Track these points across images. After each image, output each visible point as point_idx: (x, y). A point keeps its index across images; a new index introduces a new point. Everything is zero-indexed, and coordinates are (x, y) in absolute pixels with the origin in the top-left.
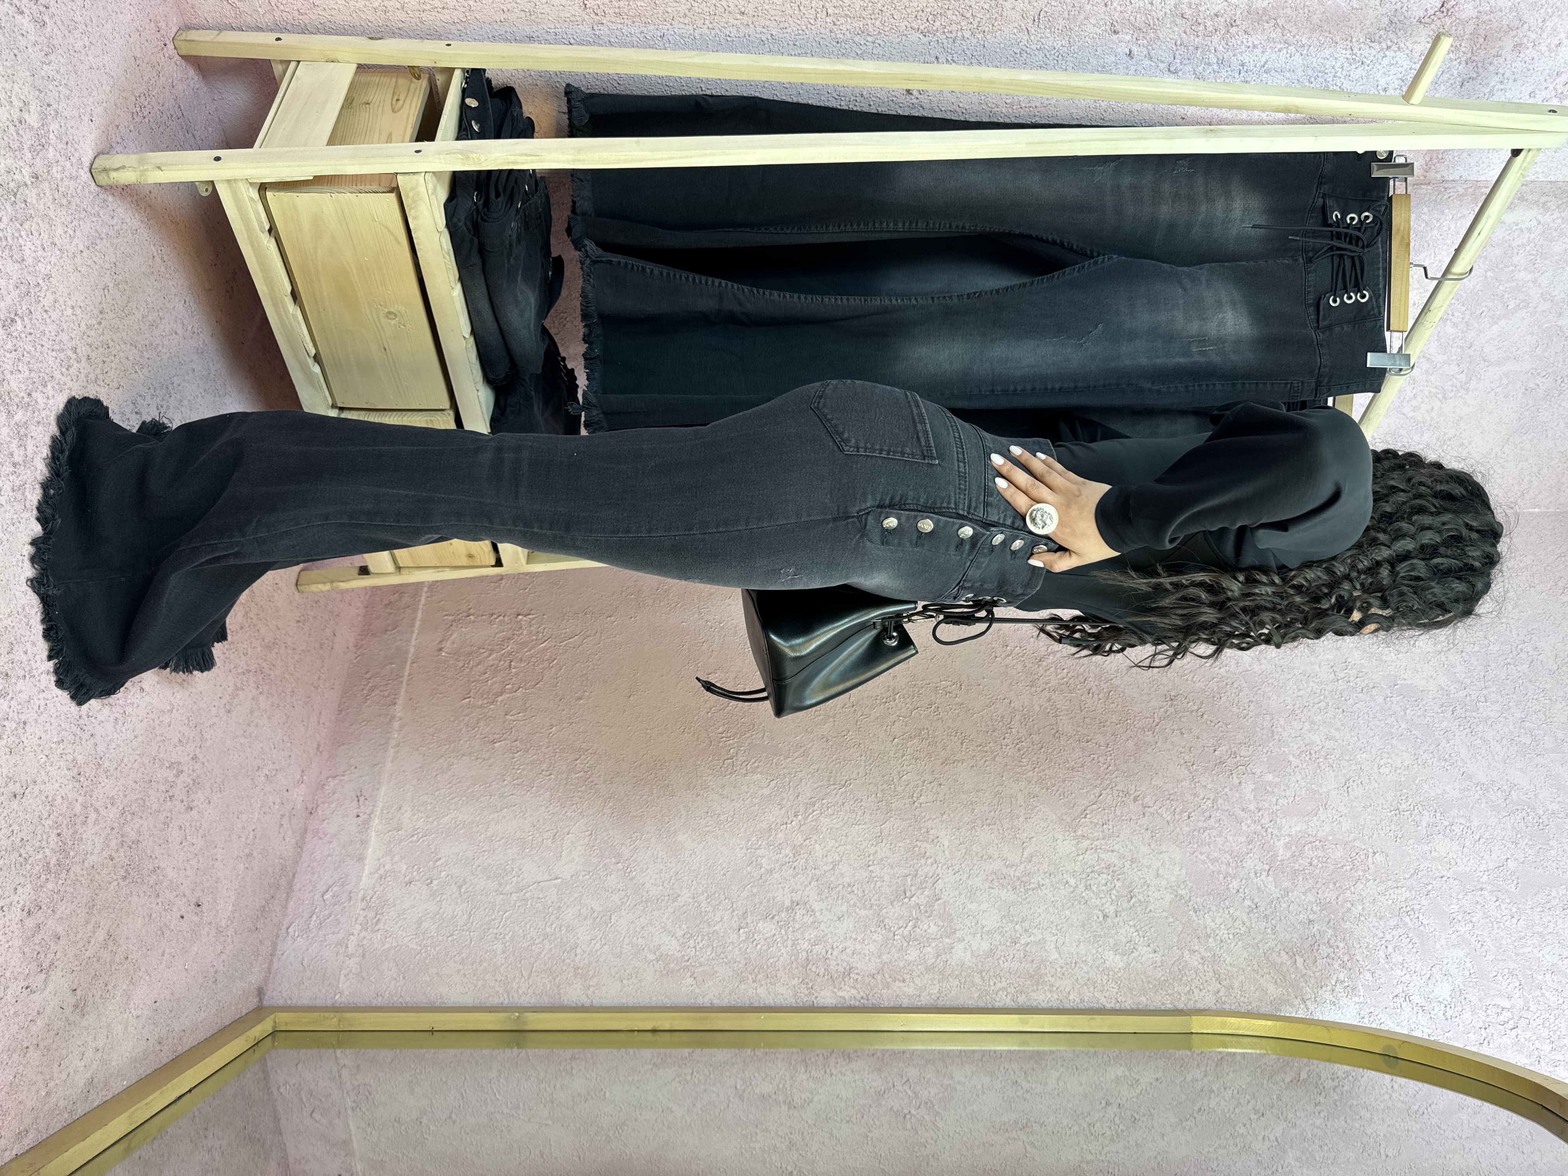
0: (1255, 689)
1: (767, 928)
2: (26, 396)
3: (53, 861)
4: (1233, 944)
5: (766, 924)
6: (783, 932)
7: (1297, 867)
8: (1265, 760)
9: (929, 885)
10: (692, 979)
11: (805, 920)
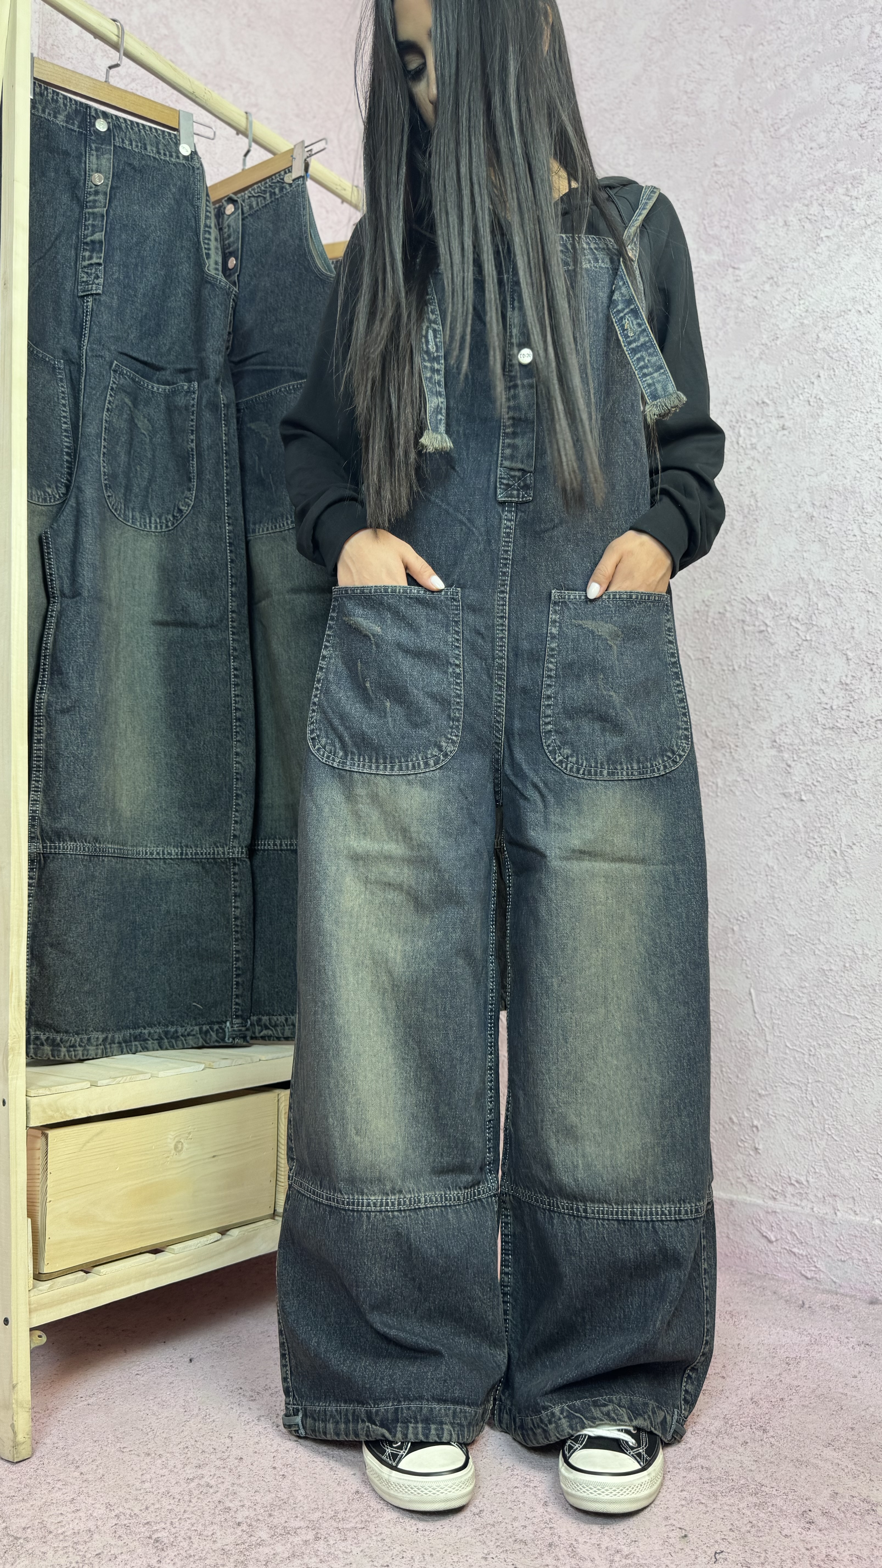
1: (799, 771)
2: (240, 1528)
3: (754, 1500)
4: (810, 299)
5: (797, 774)
6: (803, 755)
7: (729, 241)
9: (753, 607)
10: (854, 847)
11: (791, 732)
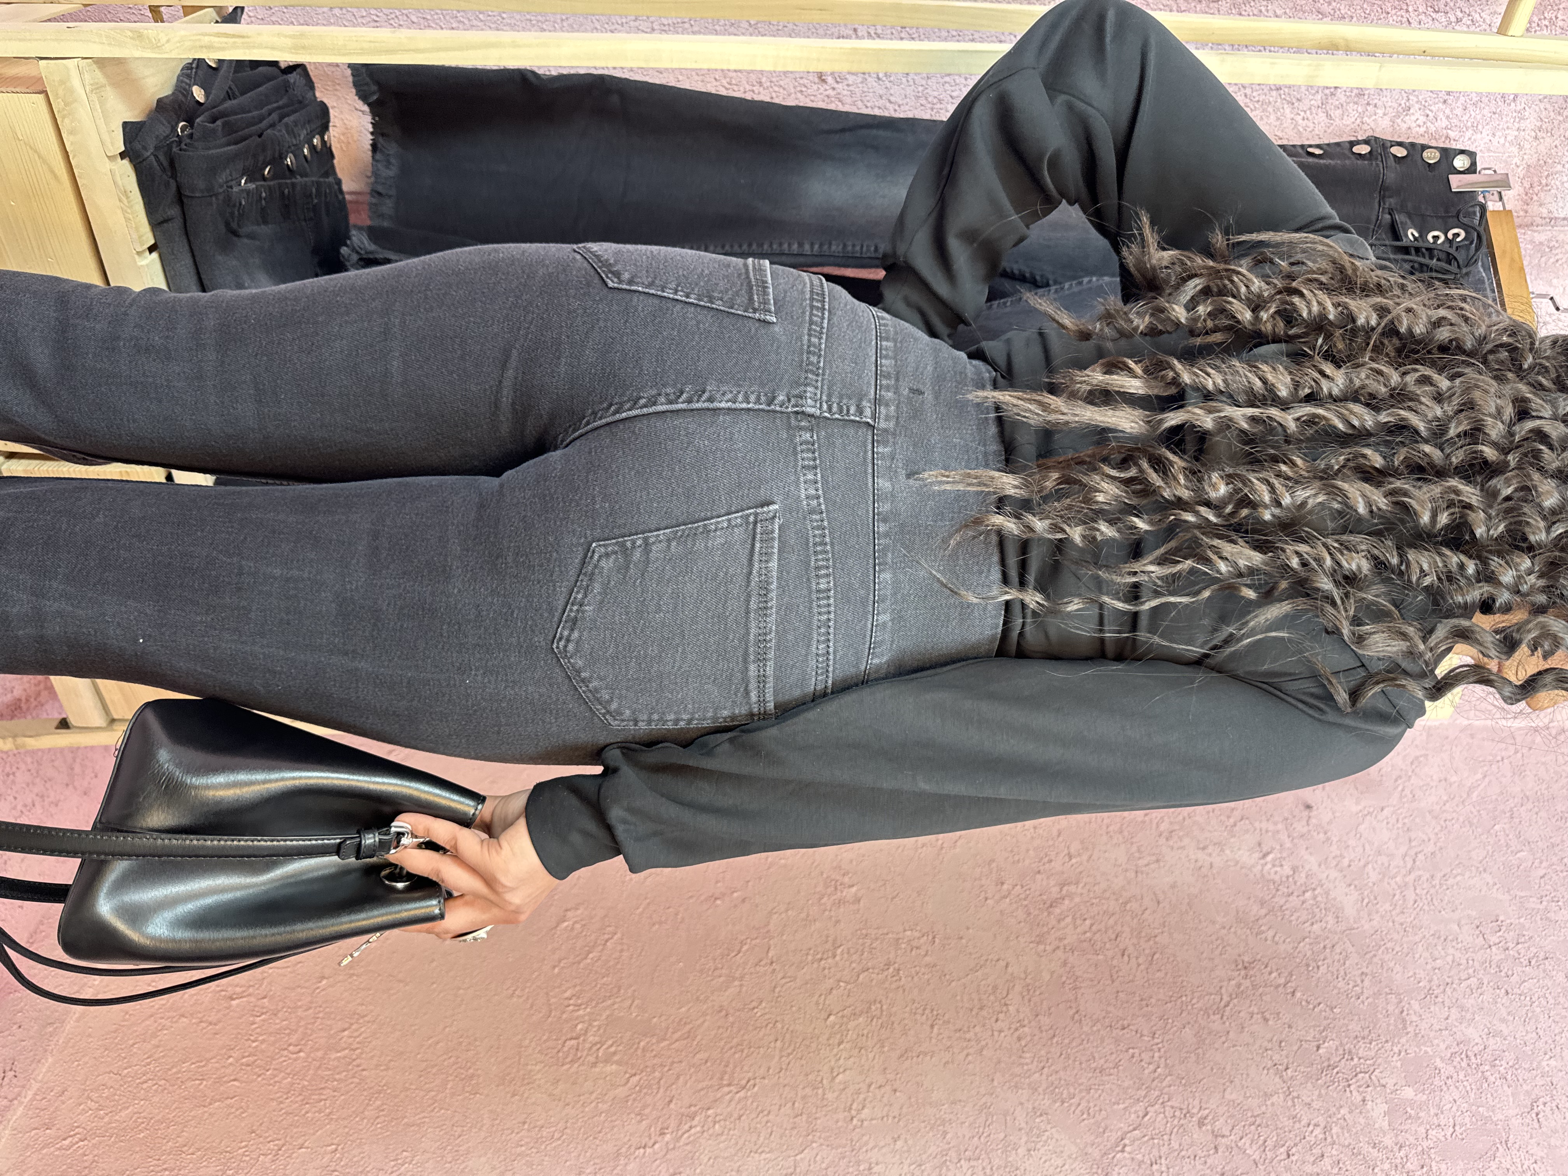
0: (1368, 956)
8: (1399, 1064)
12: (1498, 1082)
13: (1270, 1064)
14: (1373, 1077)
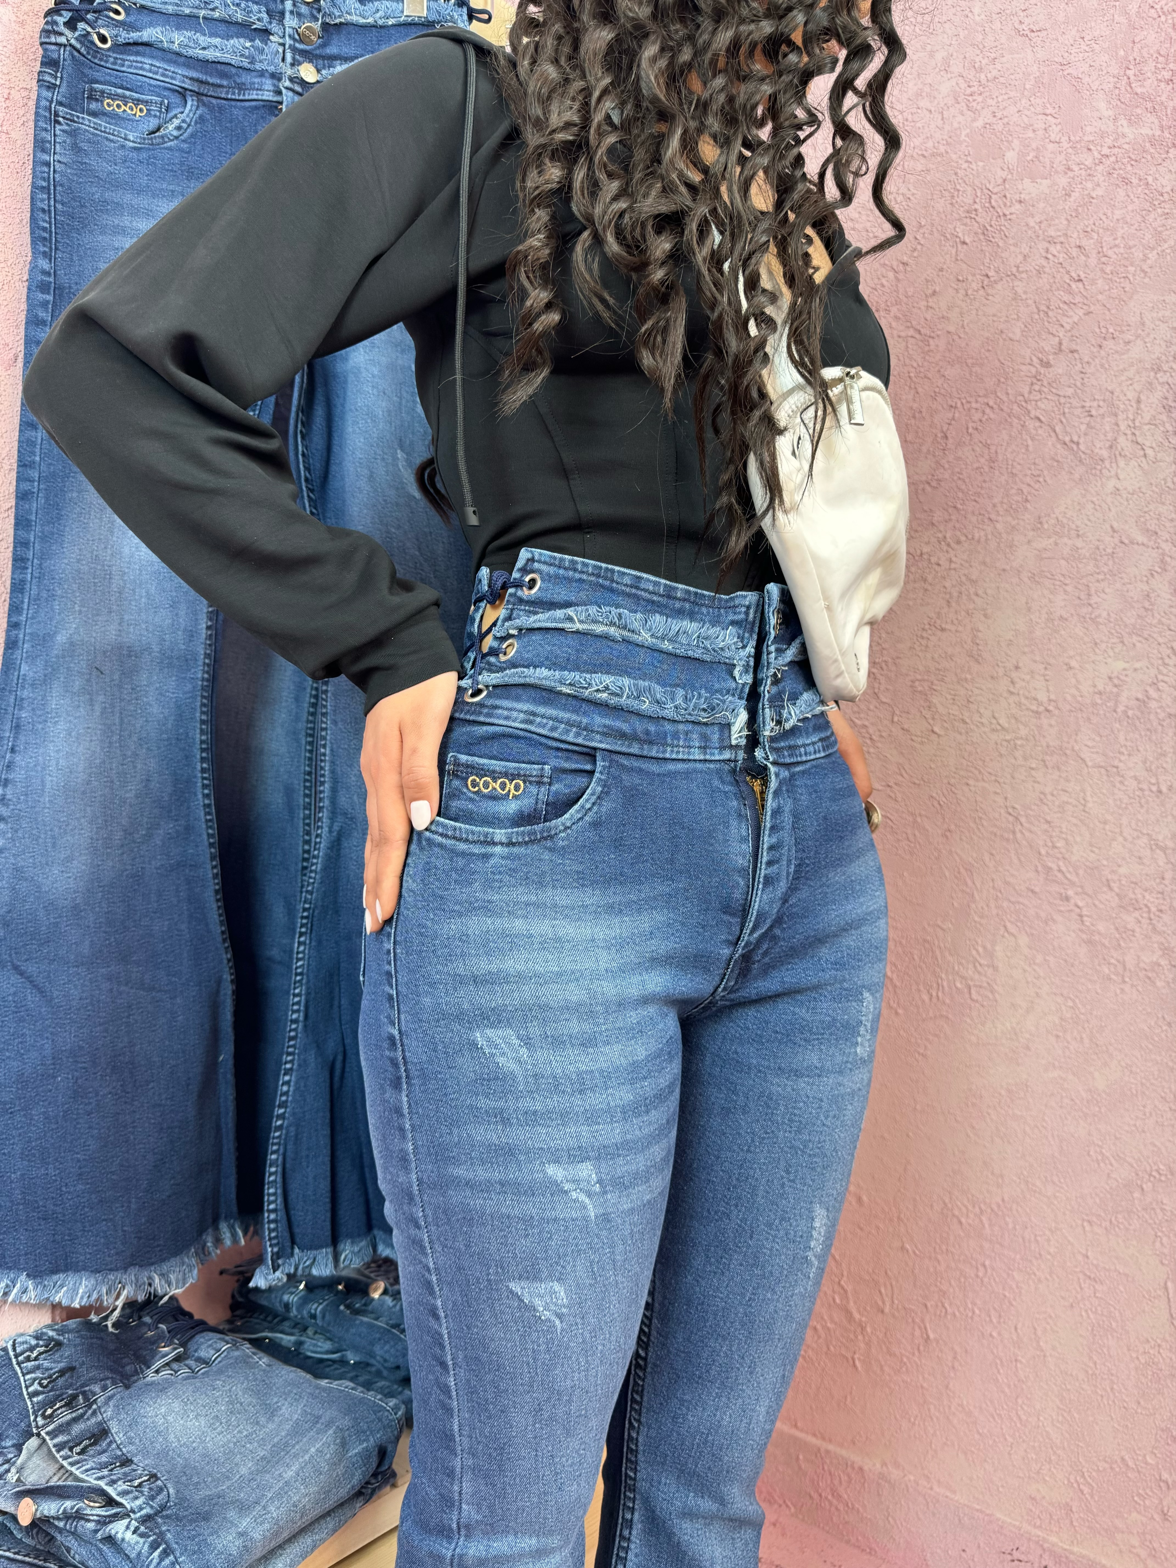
12: (998, 66)
13: (981, 292)
14: (995, 190)
